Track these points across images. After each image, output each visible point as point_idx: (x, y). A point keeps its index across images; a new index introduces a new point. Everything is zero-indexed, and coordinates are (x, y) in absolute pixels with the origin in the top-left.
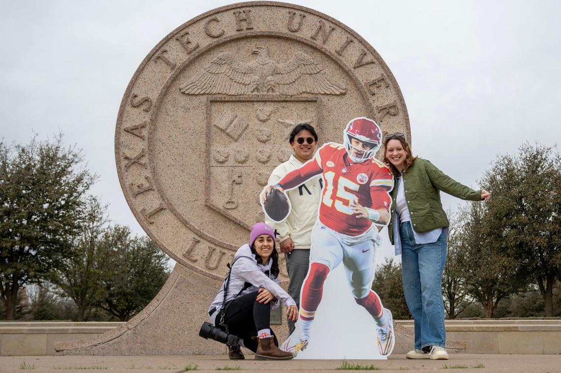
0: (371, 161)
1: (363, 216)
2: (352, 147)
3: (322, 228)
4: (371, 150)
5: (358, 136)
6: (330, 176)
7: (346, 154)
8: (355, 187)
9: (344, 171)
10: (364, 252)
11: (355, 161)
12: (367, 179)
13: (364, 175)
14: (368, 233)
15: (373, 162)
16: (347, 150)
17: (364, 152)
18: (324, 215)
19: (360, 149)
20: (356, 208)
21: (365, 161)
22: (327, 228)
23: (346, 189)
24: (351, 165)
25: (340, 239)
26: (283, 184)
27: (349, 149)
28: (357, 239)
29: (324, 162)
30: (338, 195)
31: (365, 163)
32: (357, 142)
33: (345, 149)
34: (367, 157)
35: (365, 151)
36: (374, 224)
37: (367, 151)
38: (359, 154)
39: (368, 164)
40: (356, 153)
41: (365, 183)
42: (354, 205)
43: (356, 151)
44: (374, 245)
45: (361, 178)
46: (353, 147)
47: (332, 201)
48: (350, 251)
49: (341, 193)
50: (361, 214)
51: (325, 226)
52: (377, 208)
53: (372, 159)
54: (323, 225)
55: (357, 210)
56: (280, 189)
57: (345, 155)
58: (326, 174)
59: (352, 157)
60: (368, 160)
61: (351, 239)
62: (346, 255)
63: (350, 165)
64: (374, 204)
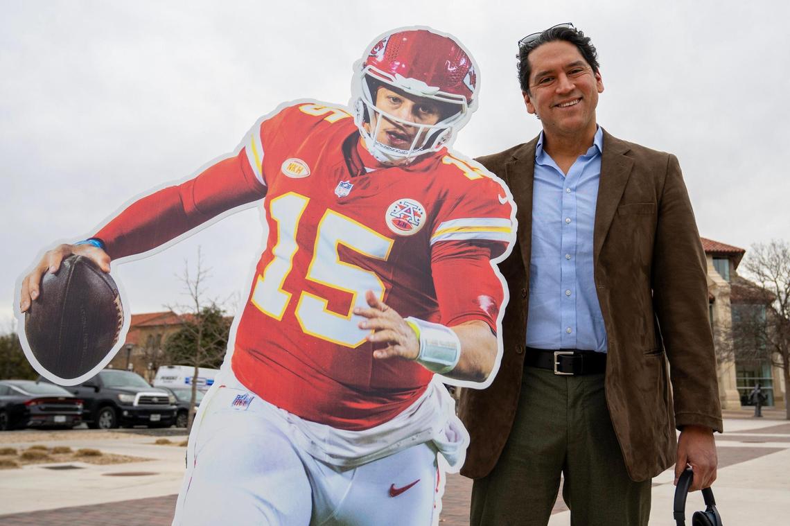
0: (438, 157)
1: (401, 350)
2: (375, 112)
3: (239, 401)
4: (441, 125)
5: (399, 81)
6: (291, 207)
7: (356, 135)
8: (376, 245)
9: (342, 191)
10: (394, 492)
11: (382, 159)
12: (423, 219)
13: (412, 203)
14: (415, 417)
15: (447, 160)
16: (358, 122)
17: (416, 129)
18: (252, 352)
19: (402, 121)
20: (374, 323)
21: (419, 159)
22: (258, 401)
23: (347, 254)
24: (368, 170)
25: (302, 444)
26: (110, 239)
27: (366, 119)
28: (369, 440)
29: (272, 161)
30: (311, 276)
31: (418, 166)
32: (395, 100)
33: (350, 120)
34: (429, 145)
35: (422, 127)
36: (438, 380)
37: (429, 125)
38: (398, 137)
39: (428, 168)
40: (389, 133)
41: (415, 230)
42: (369, 310)
43: (391, 127)
44: (436, 464)
45: (400, 213)
46: (382, 113)
47: (287, 296)
48: (339, 488)
49: (326, 269)
50: (394, 343)
51: (251, 394)
52: (451, 322)
53: (445, 152)
54: (243, 391)
55: (378, 330)
56: (98, 256)
57: (351, 136)
58: (275, 203)
59: (374, 145)
60: (428, 155)
61: (348, 441)
62: (320, 511)
63: (364, 172)
64: (441, 308)
